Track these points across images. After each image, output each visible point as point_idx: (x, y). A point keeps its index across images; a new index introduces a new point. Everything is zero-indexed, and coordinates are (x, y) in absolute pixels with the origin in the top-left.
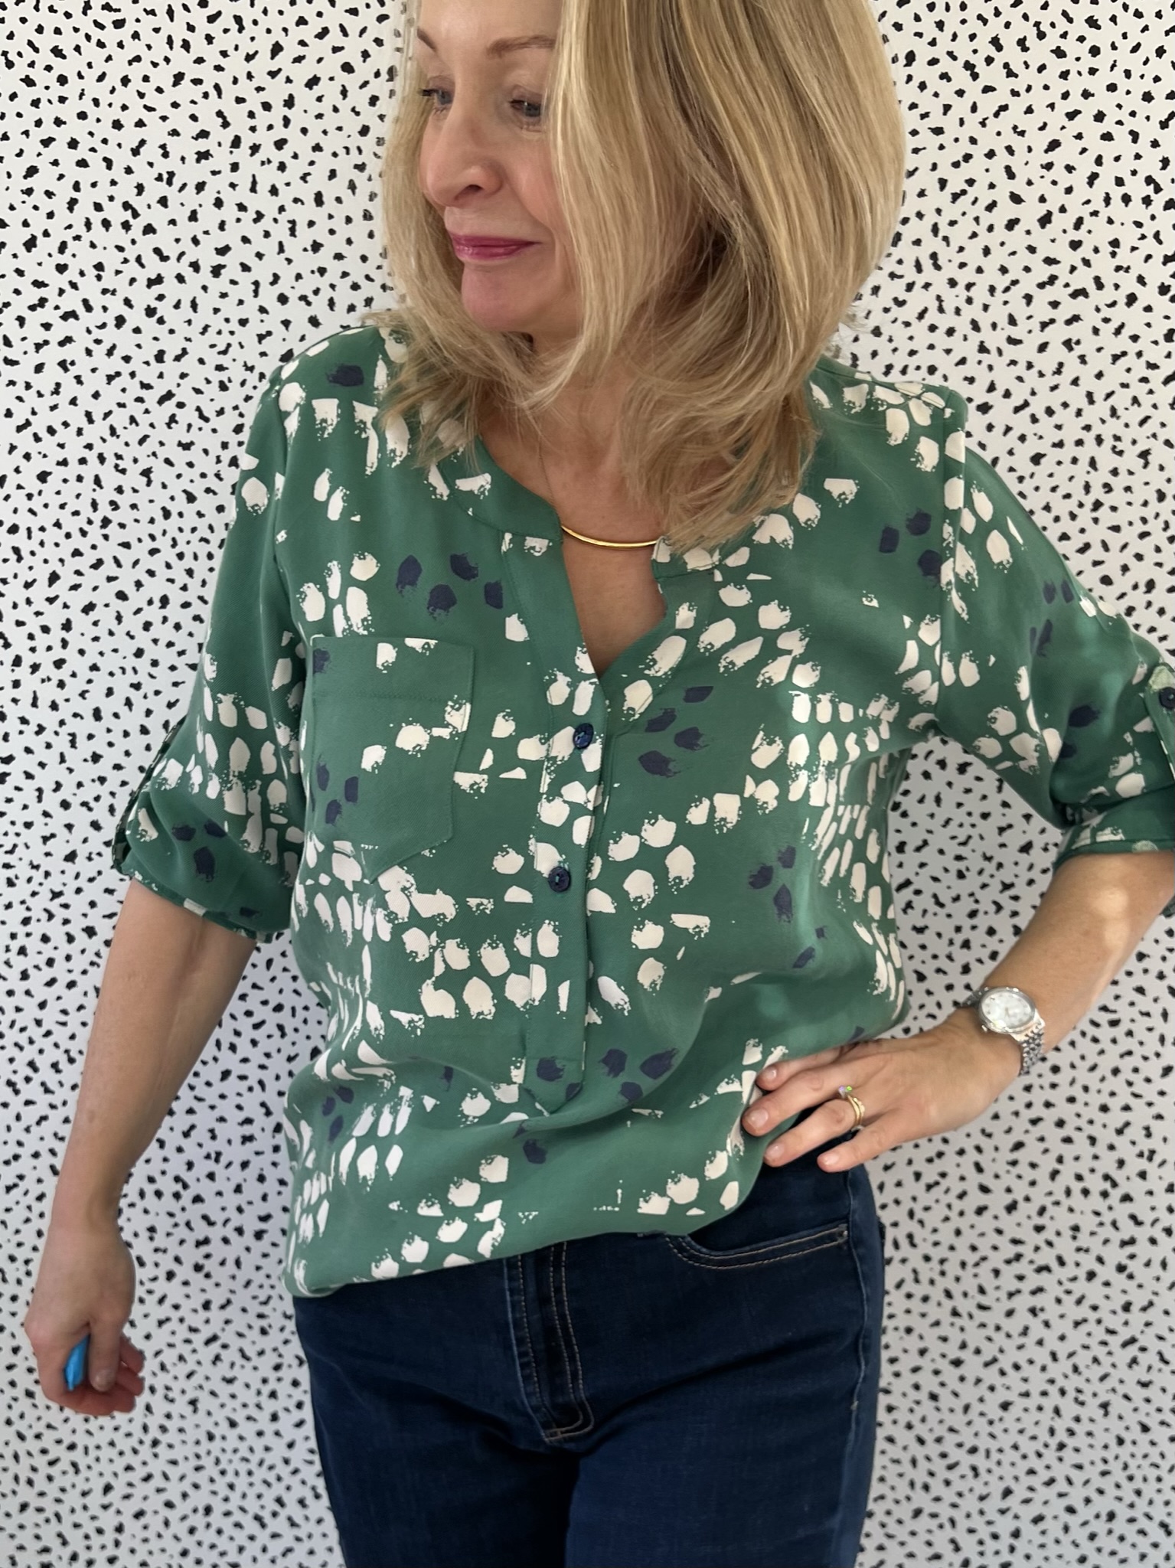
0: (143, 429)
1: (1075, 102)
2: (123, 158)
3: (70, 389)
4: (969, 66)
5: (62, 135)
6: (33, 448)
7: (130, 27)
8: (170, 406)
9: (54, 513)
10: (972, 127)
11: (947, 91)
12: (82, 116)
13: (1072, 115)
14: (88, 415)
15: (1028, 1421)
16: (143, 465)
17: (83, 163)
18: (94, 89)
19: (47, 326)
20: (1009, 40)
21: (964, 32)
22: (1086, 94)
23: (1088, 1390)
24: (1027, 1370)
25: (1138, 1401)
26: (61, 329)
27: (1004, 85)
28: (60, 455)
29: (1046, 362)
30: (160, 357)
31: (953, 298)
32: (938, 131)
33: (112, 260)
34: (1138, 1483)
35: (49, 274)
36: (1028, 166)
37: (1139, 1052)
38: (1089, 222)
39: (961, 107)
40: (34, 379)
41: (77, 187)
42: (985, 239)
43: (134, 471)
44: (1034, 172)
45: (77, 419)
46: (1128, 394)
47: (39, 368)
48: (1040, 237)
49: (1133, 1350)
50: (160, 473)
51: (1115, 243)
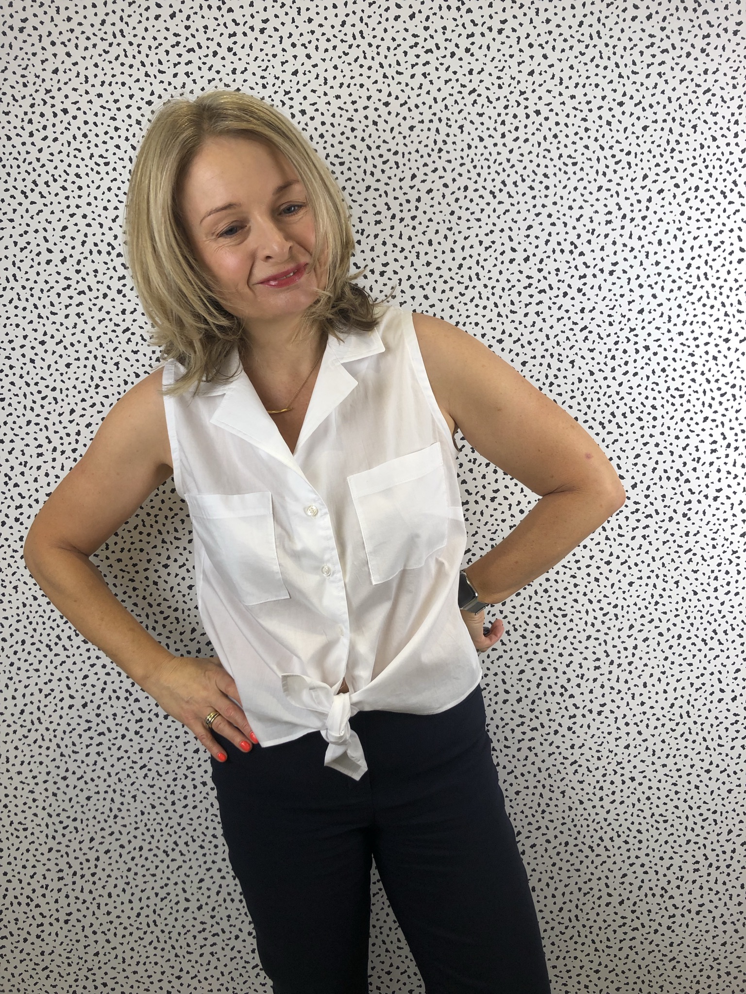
0: (116, 344)
1: (539, 209)
2: (107, 223)
3: (81, 325)
4: (492, 192)
5: (79, 213)
6: (64, 352)
7: (112, 165)
8: (128, 334)
9: (73, 382)
10: (494, 218)
11: (482, 203)
12: (89, 204)
13: (537, 215)
14: (90, 338)
15: (528, 800)
16: (115, 360)
17: (89, 225)
18: (94, 192)
19: (71, 298)
20: (509, 182)
21: (489, 178)
22: (544, 206)
23: (555, 785)
24: (527, 776)
25: (578, 790)
26: (77, 299)
27: (507, 201)
28: (76, 355)
29: (528, 321)
30: (124, 312)
31: (486, 293)
32: (479, 220)
33: (102, 268)
34: (578, 828)
35: (72, 274)
36: (519, 236)
37: (576, 629)
38: (546, 261)
39: (489, 210)
40: (64, 321)
41: (86, 235)
42: (500, 267)
43: (111, 363)
44: (522, 239)
45: (84, 339)
46: (564, 336)
47: (67, 316)
48: (524, 267)
49: (575, 766)
50: (123, 364)
51: (558, 270)
